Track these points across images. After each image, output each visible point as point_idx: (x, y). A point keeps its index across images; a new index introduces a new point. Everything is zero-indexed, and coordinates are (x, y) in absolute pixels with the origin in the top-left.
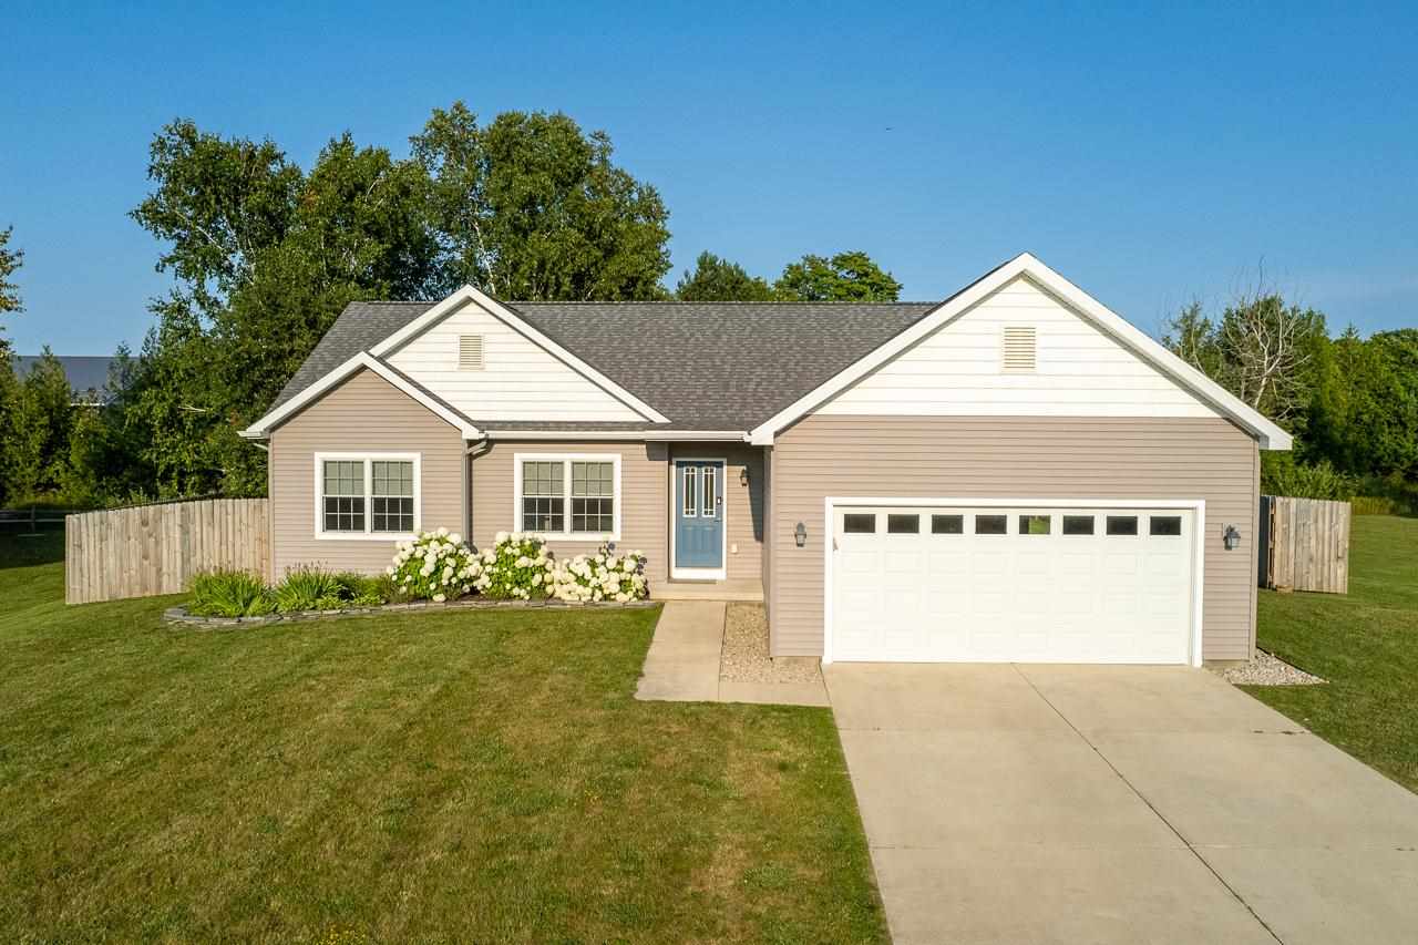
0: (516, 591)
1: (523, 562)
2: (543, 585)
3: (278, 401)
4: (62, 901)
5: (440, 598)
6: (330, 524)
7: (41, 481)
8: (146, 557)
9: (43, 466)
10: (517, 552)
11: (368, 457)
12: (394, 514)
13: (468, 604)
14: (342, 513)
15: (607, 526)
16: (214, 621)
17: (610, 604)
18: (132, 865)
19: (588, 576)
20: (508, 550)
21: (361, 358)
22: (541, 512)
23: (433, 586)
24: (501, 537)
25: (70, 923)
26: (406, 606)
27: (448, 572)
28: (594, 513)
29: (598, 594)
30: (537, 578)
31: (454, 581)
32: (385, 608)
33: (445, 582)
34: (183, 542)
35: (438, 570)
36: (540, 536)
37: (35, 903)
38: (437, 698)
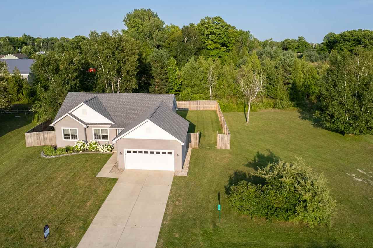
0: (92, 150)
1: (93, 146)
2: (97, 149)
3: (54, 121)
4: (30, 204)
5: (81, 151)
6: (65, 138)
7: (18, 98)
8: (38, 140)
9: (18, 94)
10: (93, 144)
11: (70, 128)
12: (74, 137)
13: (85, 152)
14: (67, 137)
15: (107, 139)
16: (48, 157)
17: (106, 153)
18: (36, 200)
19: (103, 149)
20: (91, 144)
21: (67, 114)
22: (97, 137)
23: (80, 150)
24: (91, 141)
25: (31, 207)
26: (75, 153)
27: (82, 148)
28: (105, 137)
29: (104, 151)
30: (96, 148)
31: (83, 149)
32: (73, 154)
33: (82, 149)
34: (43, 137)
35: (81, 147)
36: (97, 140)
37: (28, 204)
38: (73, 175)
